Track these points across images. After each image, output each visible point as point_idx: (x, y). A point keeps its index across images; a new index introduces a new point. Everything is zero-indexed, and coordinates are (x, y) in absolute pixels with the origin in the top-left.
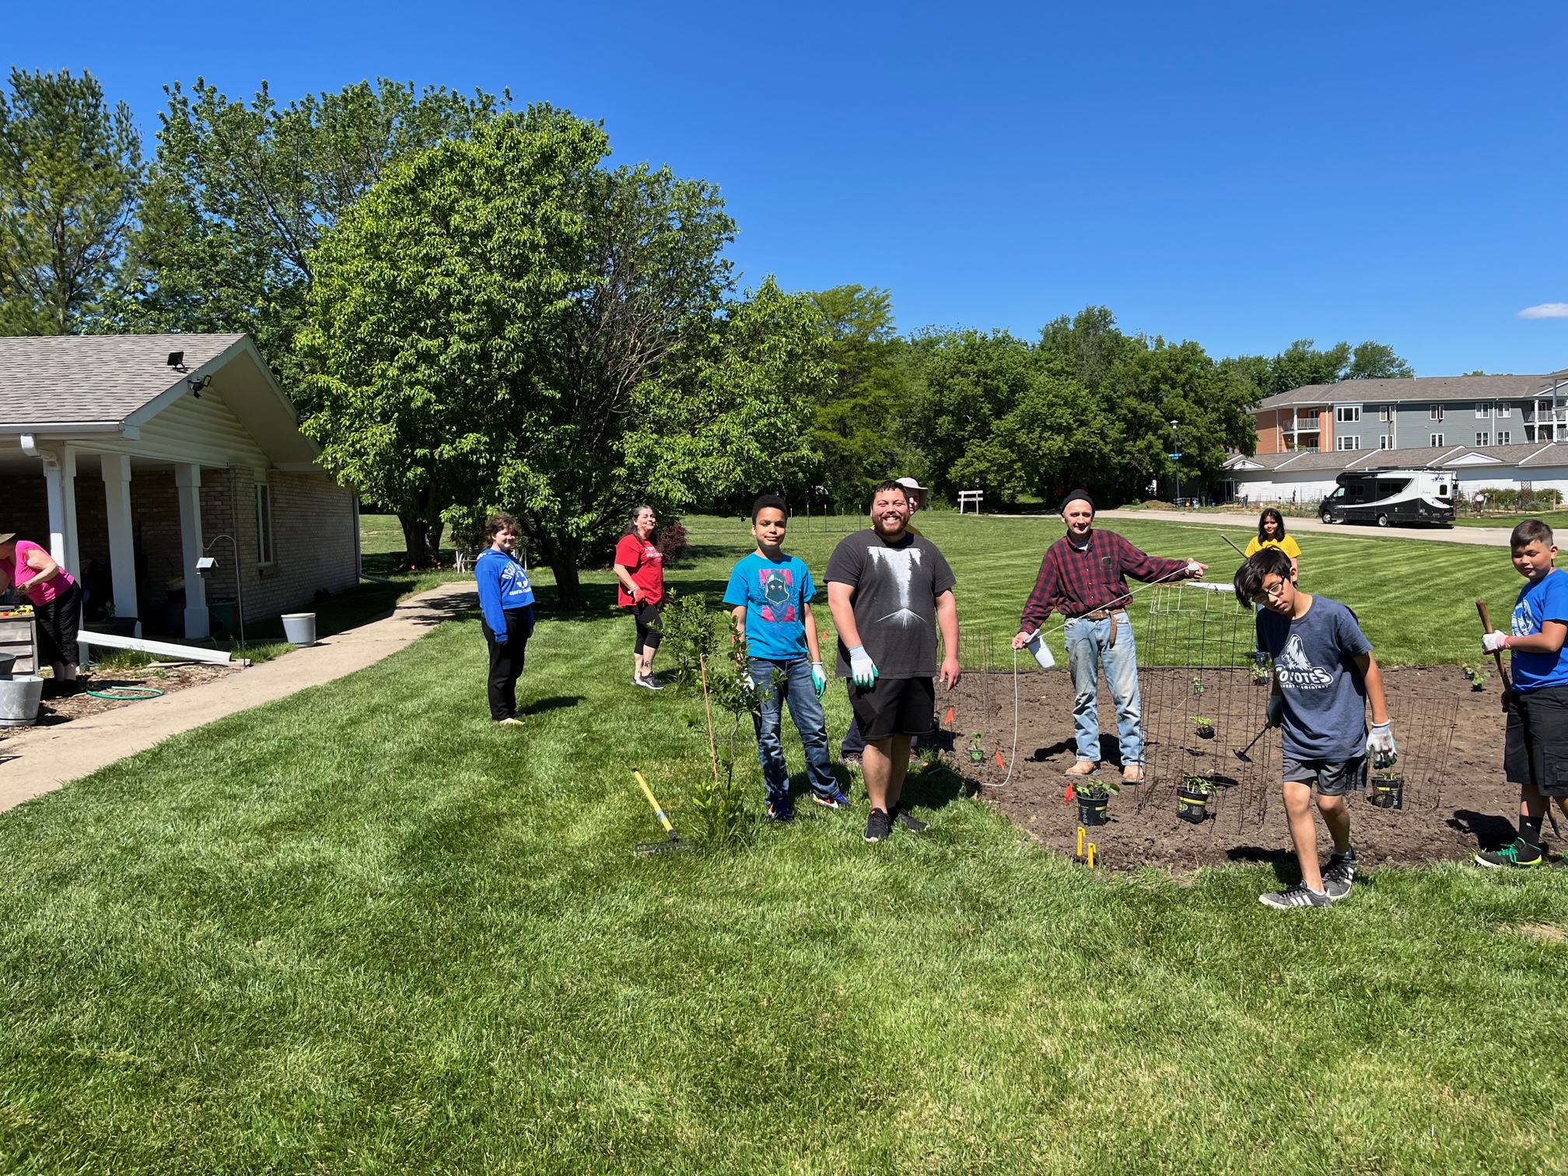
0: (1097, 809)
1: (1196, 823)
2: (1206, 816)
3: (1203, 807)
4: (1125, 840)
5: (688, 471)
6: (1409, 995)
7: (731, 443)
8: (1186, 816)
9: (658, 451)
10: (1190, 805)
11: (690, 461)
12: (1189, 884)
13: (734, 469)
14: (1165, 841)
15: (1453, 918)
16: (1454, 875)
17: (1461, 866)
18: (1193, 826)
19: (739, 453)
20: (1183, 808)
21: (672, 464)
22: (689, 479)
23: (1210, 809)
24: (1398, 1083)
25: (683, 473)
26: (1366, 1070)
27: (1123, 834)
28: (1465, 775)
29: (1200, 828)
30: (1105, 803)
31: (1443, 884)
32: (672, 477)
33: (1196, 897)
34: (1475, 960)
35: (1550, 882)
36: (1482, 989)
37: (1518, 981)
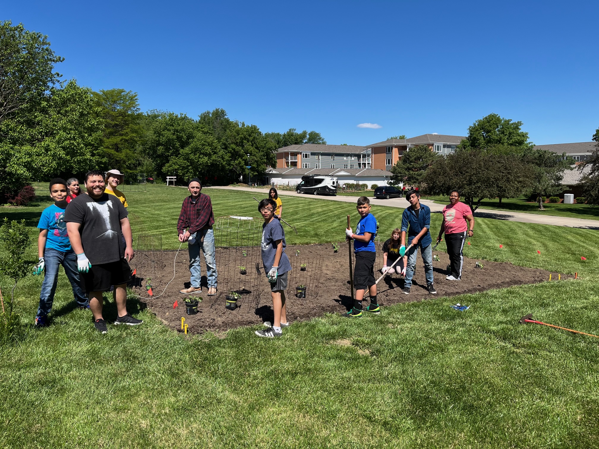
0: (193, 308)
1: (233, 310)
2: (236, 306)
3: (235, 303)
4: (203, 320)
5: (27, 162)
6: (294, 375)
7: (50, 150)
8: (229, 308)
9: (12, 152)
10: (230, 303)
11: (29, 158)
12: (223, 338)
13: (52, 163)
14: (219, 319)
15: (315, 340)
16: (317, 323)
17: (320, 319)
18: (231, 311)
19: (54, 156)
20: (228, 304)
21: (20, 158)
22: (28, 166)
23: (239, 304)
24: (284, 415)
25: (25, 163)
26: (273, 411)
27: (203, 317)
28: (328, 284)
29: (234, 312)
30: (197, 305)
31: (314, 326)
32: (19, 165)
33: (225, 343)
34: (319, 357)
35: (347, 322)
36: (320, 369)
37: (332, 364)
